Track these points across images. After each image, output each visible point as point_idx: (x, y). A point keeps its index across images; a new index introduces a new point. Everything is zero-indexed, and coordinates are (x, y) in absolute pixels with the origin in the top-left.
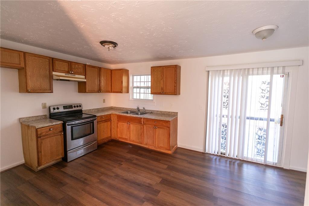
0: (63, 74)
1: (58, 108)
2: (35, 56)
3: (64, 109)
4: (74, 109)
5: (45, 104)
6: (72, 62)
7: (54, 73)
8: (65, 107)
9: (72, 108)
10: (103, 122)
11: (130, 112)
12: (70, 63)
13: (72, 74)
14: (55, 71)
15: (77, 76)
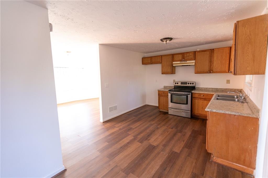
0: (179, 62)
1: (178, 83)
2: (165, 56)
3: (181, 84)
4: (188, 85)
5: (175, 80)
6: (184, 53)
7: (174, 63)
8: (182, 83)
9: (187, 84)
10: (202, 99)
11: (236, 97)
12: (183, 54)
13: (184, 61)
14: (174, 62)
15: (188, 62)
